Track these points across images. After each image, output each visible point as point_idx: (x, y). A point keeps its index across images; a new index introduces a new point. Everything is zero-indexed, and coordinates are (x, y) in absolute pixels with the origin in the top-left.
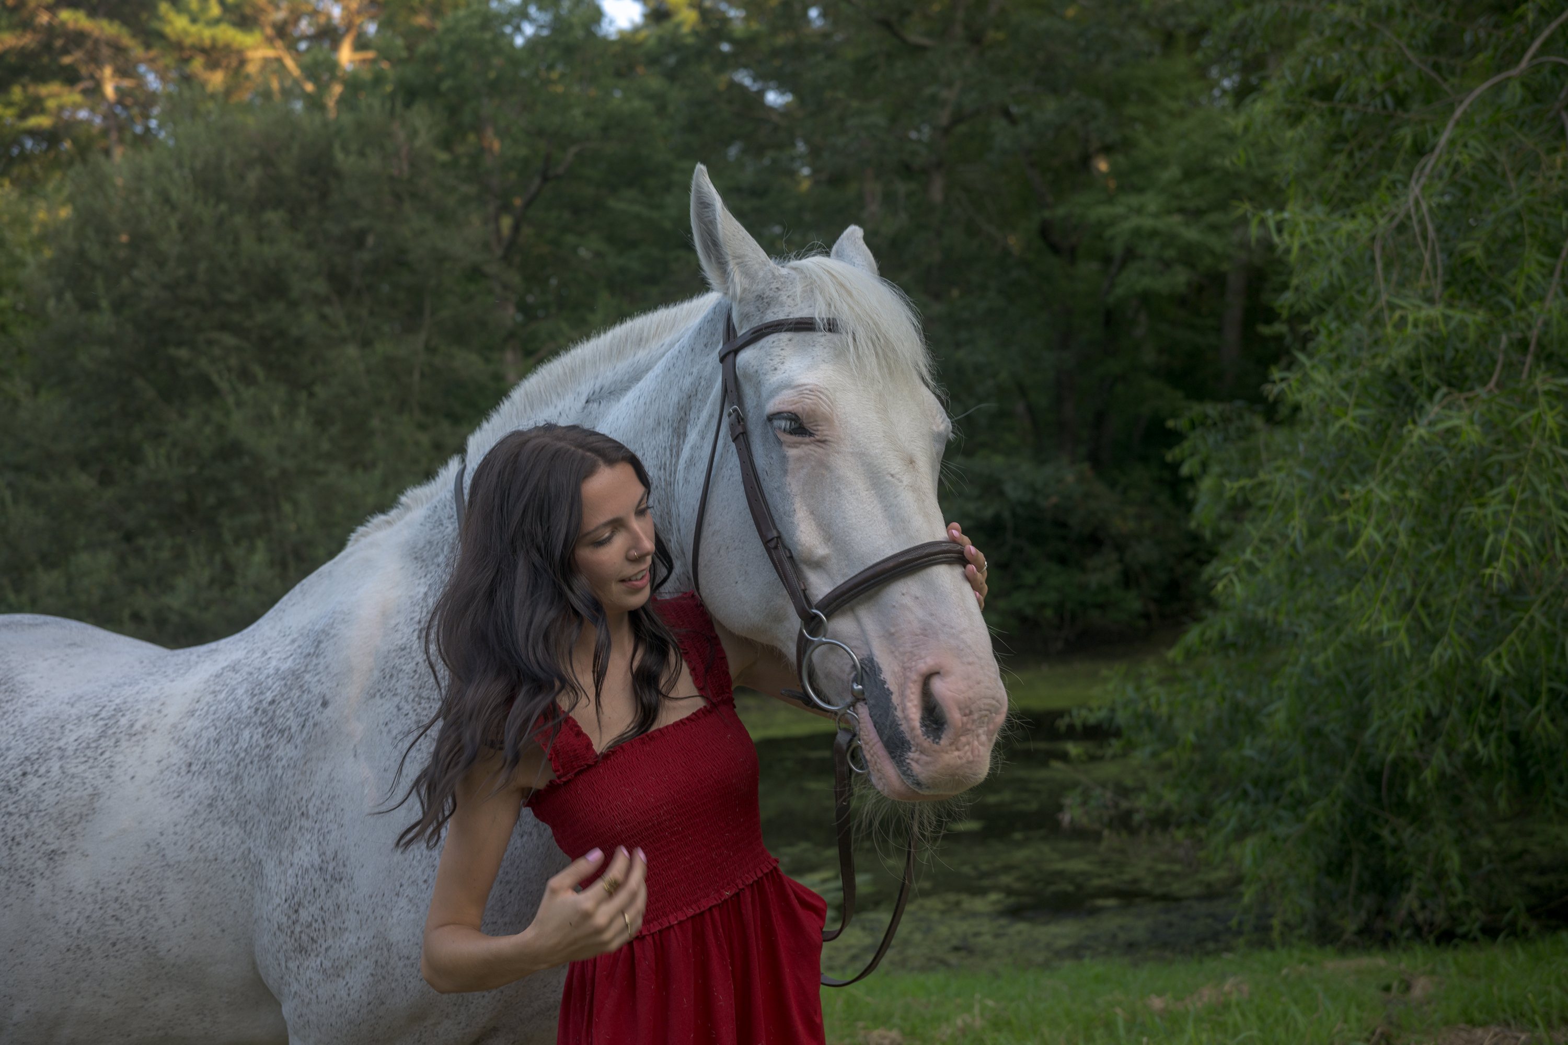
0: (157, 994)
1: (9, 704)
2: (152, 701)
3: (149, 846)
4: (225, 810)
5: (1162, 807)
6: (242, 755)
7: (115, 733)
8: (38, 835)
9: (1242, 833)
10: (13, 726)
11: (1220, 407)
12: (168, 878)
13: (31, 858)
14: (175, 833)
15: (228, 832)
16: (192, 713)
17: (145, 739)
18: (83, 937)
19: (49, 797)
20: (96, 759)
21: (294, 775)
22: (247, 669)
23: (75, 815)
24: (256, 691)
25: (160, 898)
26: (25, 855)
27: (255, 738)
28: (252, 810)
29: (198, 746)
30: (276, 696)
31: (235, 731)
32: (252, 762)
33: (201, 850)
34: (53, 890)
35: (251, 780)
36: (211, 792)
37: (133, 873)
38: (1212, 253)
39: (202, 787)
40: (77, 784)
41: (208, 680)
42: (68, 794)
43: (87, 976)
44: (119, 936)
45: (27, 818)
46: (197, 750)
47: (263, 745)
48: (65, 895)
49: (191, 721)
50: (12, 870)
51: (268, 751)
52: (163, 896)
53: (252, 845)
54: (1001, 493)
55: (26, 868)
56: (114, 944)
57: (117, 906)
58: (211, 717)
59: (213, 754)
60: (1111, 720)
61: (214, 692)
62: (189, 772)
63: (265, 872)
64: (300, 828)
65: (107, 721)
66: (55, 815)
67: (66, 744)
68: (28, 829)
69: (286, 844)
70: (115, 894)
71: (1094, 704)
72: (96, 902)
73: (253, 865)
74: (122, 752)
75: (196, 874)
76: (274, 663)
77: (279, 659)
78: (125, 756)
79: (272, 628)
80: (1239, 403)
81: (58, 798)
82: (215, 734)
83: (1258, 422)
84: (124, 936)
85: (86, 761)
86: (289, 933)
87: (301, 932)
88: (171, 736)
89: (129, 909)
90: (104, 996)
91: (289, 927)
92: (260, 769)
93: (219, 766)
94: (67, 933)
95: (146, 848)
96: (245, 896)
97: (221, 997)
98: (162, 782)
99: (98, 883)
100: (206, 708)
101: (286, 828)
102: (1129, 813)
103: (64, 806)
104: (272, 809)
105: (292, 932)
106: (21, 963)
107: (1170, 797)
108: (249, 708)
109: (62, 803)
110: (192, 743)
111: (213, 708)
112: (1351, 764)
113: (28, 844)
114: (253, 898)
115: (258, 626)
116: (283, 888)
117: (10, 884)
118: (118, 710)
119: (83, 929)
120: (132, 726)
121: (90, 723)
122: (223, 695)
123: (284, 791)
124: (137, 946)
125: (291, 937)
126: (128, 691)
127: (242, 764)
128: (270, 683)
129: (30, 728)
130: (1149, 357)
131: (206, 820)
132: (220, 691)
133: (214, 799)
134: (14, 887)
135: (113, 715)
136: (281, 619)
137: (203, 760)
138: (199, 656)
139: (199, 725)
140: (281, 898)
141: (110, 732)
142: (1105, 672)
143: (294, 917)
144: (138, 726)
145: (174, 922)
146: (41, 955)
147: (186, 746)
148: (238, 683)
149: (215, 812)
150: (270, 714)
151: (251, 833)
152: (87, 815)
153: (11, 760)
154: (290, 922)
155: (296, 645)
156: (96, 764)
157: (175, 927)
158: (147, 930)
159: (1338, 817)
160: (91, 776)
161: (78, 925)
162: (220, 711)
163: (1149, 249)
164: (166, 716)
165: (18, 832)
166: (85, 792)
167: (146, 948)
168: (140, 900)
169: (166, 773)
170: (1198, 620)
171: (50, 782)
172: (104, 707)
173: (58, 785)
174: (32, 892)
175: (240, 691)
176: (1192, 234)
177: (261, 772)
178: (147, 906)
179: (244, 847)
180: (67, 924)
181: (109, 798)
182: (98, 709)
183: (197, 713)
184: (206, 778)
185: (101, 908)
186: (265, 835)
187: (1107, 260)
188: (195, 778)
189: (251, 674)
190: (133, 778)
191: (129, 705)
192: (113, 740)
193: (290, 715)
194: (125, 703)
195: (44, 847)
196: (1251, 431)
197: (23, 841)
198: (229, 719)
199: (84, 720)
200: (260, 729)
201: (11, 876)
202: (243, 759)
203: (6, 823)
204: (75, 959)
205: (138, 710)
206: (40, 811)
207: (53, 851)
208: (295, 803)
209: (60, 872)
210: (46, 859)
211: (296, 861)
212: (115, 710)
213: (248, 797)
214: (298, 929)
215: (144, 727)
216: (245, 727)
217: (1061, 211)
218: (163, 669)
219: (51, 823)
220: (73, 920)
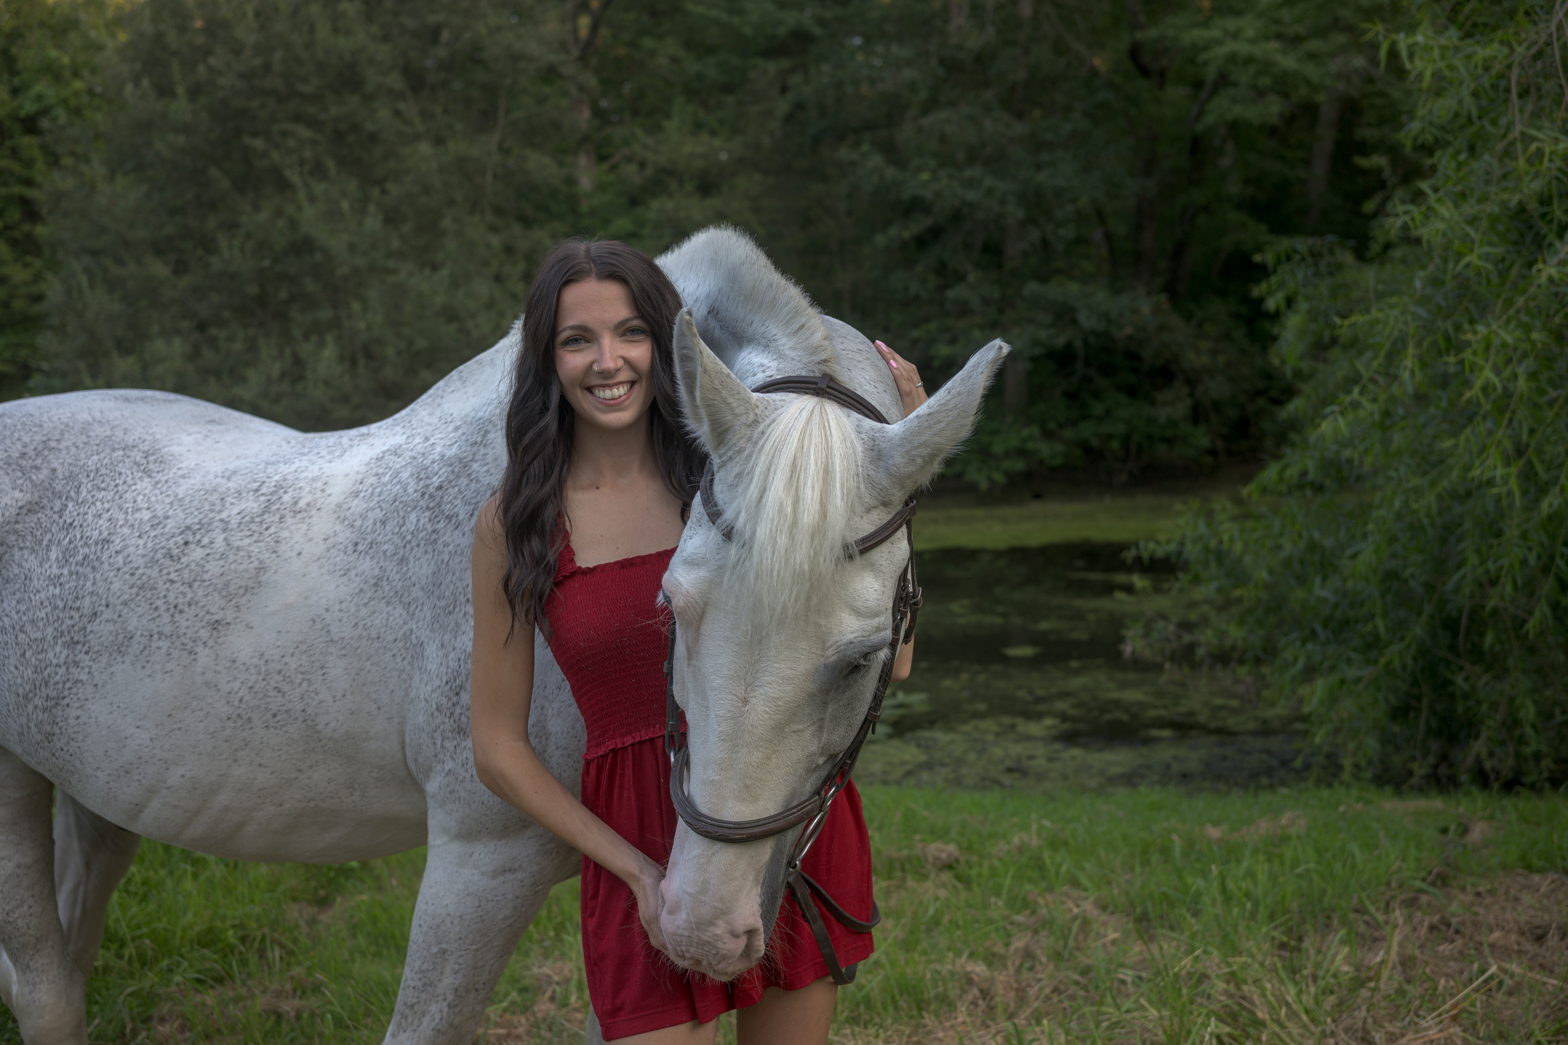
0: (311, 767)
1: (160, 474)
2: (314, 480)
3: (314, 621)
4: (390, 590)
5: (1228, 643)
6: (409, 537)
7: (278, 509)
8: (202, 604)
9: (1310, 673)
10: (168, 496)
11: (1310, 241)
12: (332, 653)
13: (194, 626)
14: (341, 610)
15: (391, 612)
16: (356, 494)
17: (311, 517)
18: (244, 706)
19: (214, 568)
20: (261, 533)
21: (461, 561)
22: (410, 454)
23: (240, 587)
24: (422, 476)
25: (322, 672)
26: (188, 623)
27: (422, 521)
28: (416, 592)
29: (364, 527)
30: (443, 482)
31: (402, 514)
32: (418, 545)
33: (365, 628)
34: (216, 659)
35: (417, 563)
36: (377, 572)
37: (297, 647)
38: (1308, 82)
39: (367, 566)
40: (243, 556)
41: (368, 464)
42: (233, 566)
43: (246, 745)
44: (281, 708)
45: (191, 586)
46: (363, 530)
47: (430, 530)
48: (228, 665)
49: (356, 502)
50: (174, 637)
51: (434, 536)
52: (325, 670)
53: (414, 627)
54: (1074, 321)
55: (188, 636)
56: (275, 716)
57: (280, 678)
58: (376, 499)
59: (379, 534)
60: (1180, 553)
61: (377, 474)
62: (355, 551)
63: (425, 654)
64: (465, 614)
65: (269, 497)
66: (219, 586)
67: (229, 516)
68: (192, 598)
69: (450, 628)
70: (279, 667)
71: (1162, 537)
72: (259, 673)
73: (415, 646)
74: (287, 528)
75: (359, 651)
76: (438, 449)
77: (444, 446)
78: (291, 532)
79: (430, 414)
80: (1330, 238)
81: (223, 569)
82: (381, 516)
83: (1347, 257)
84: (284, 708)
85: (251, 535)
86: (448, 715)
87: (461, 714)
88: (336, 515)
89: (292, 682)
90: (260, 765)
91: (448, 709)
92: (426, 552)
93: (386, 547)
94: (228, 702)
95: (311, 623)
96: (404, 676)
97: (371, 772)
98: (329, 559)
99: (262, 655)
100: (370, 490)
101: (450, 613)
102: (1191, 648)
103: (229, 578)
104: (437, 593)
105: (452, 714)
106: (180, 729)
107: (1236, 634)
108: (415, 491)
109: (227, 575)
110: (358, 523)
111: (378, 490)
112: (1428, 609)
113: (191, 612)
114: (411, 679)
115: (412, 410)
116: (445, 671)
117: (171, 650)
118: (278, 486)
119: (245, 699)
120: (296, 503)
121: (251, 498)
122: (387, 478)
123: (450, 576)
124: (296, 719)
125: (450, 718)
126: (285, 469)
127: (408, 547)
128: (436, 469)
129: (188, 499)
130: (1234, 188)
131: (371, 599)
132: (384, 474)
133: (380, 579)
134: (175, 653)
135: (275, 492)
136: (439, 406)
137: (369, 540)
138: (351, 440)
139: (365, 506)
140: (442, 681)
141: (274, 508)
142: (1178, 506)
143: (455, 699)
144: (302, 504)
145: (334, 697)
146: (201, 722)
147: (352, 526)
148: (401, 467)
149: (380, 592)
150: (438, 499)
151: (414, 614)
152: (253, 588)
153: (171, 528)
154: (450, 704)
155: (460, 432)
156: (261, 538)
157: (335, 701)
158: (307, 704)
159: (1409, 661)
160: (257, 550)
161: (240, 694)
162: (385, 494)
163: (1244, 77)
164: (330, 495)
165: (180, 600)
166: (251, 566)
167: (305, 721)
168: (303, 673)
169: (332, 551)
170: (1277, 457)
171: (214, 553)
172: (263, 483)
173: (223, 556)
174: (194, 660)
175: (405, 475)
176: (1288, 62)
177: (427, 556)
178: (309, 680)
179: (406, 628)
180: (229, 693)
181: (276, 572)
182: (258, 484)
183: (362, 495)
184: (372, 558)
185: (264, 680)
186: (428, 618)
187: (1198, 84)
188: (361, 557)
189: (414, 458)
190: (299, 554)
191: (290, 483)
192: (278, 516)
193: (458, 502)
194: (285, 480)
195: (208, 617)
196: (1340, 267)
197: (186, 609)
198: (395, 501)
199: (244, 494)
200: (427, 514)
201: (173, 643)
202: (409, 542)
203: (168, 590)
204: (235, 728)
205: (300, 488)
206: (204, 581)
207: (217, 621)
208: (460, 589)
209: (224, 643)
210: (209, 628)
211: (458, 645)
212: (275, 486)
213: (413, 579)
214: (458, 711)
215: (308, 505)
216: (412, 511)
217: (1153, 33)
218: (316, 451)
219: (216, 594)
220: (236, 689)
